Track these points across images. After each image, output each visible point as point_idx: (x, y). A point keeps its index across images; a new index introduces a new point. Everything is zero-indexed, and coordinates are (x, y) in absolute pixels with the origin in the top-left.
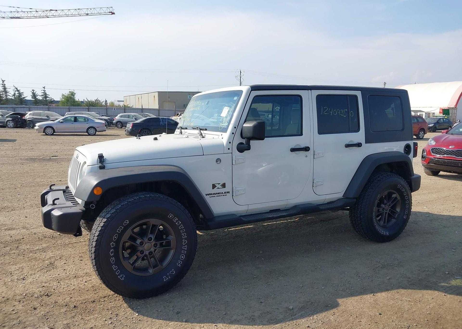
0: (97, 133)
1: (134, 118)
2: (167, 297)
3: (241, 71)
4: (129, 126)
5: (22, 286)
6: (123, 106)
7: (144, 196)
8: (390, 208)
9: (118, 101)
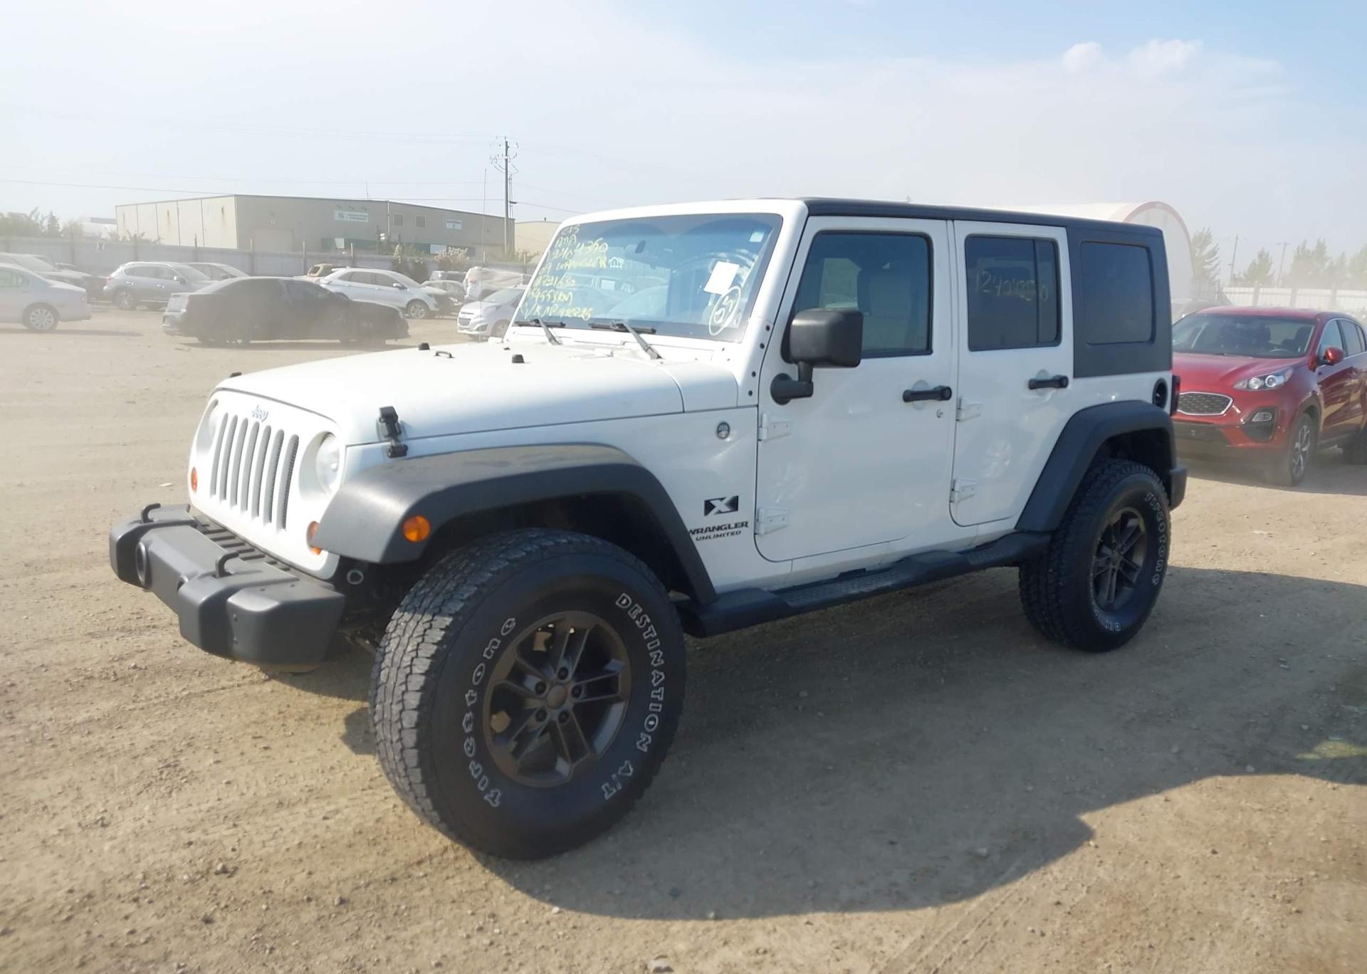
0: (61, 325)
1: (175, 278)
2: (609, 845)
3: (507, 143)
4: (178, 305)
5: (113, 848)
6: (124, 238)
7: (552, 543)
8: (1122, 558)
9: (93, 220)
